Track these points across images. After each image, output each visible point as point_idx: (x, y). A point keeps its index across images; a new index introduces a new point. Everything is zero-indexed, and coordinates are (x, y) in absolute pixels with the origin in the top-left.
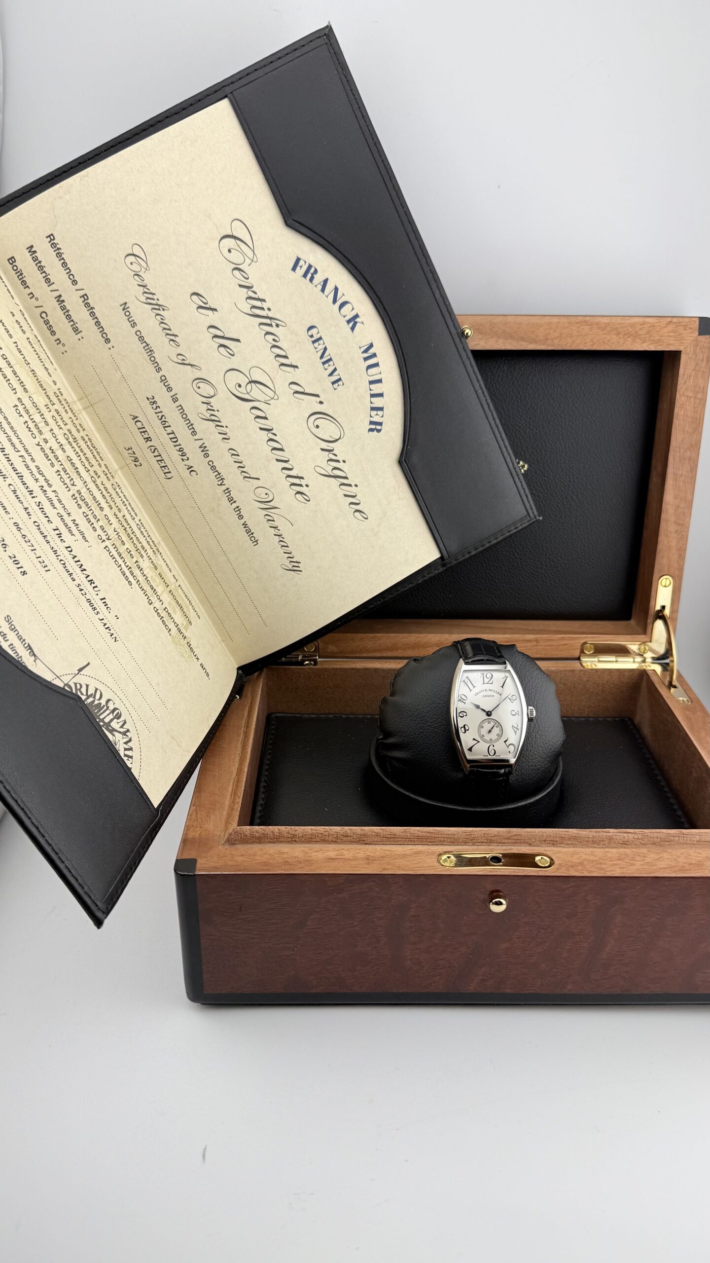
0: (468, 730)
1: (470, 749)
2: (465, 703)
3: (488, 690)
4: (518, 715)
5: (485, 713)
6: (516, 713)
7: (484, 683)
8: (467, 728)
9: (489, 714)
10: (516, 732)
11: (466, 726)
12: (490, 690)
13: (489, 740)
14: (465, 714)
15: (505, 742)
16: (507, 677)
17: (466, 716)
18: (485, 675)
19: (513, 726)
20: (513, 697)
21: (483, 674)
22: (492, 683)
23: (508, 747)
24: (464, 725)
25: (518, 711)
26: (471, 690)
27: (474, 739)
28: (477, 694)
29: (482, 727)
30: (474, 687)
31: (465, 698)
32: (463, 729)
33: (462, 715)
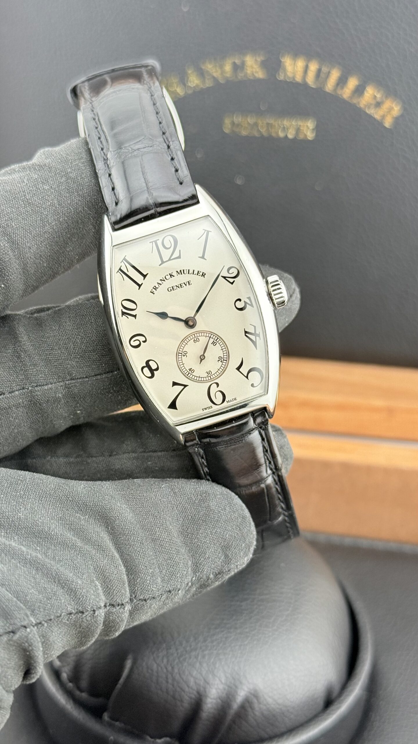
0: (157, 369)
1: (173, 405)
2: (135, 316)
3: (175, 274)
4: (252, 305)
5: (182, 324)
6: (245, 302)
7: (163, 262)
8: (154, 367)
9: (189, 323)
10: (254, 343)
11: (151, 363)
12: (180, 272)
13: (206, 375)
14: (142, 339)
15: (238, 369)
16: (208, 232)
17: (144, 342)
18: (159, 243)
19: (246, 332)
20: (230, 271)
21: (156, 242)
22: (179, 257)
23: (247, 377)
24: (147, 362)
25: (249, 298)
26: (140, 286)
27: (175, 384)
28: (155, 288)
29: (185, 354)
30: (145, 276)
31: (132, 306)
32: (146, 370)
33: (137, 343)
